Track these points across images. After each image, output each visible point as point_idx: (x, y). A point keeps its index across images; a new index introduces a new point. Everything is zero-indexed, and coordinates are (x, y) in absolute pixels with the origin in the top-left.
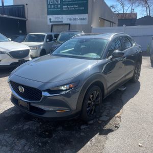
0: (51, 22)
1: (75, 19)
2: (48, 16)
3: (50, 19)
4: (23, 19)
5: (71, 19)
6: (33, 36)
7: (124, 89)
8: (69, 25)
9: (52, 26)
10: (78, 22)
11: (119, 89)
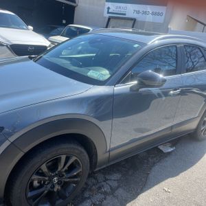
0: (108, 13)
1: (145, 13)
2: (107, 3)
3: (109, 8)
4: (71, 4)
5: (138, 12)
6: (73, 29)
7: (172, 149)
8: (134, 20)
9: (109, 19)
10: (149, 18)
11: (161, 148)
